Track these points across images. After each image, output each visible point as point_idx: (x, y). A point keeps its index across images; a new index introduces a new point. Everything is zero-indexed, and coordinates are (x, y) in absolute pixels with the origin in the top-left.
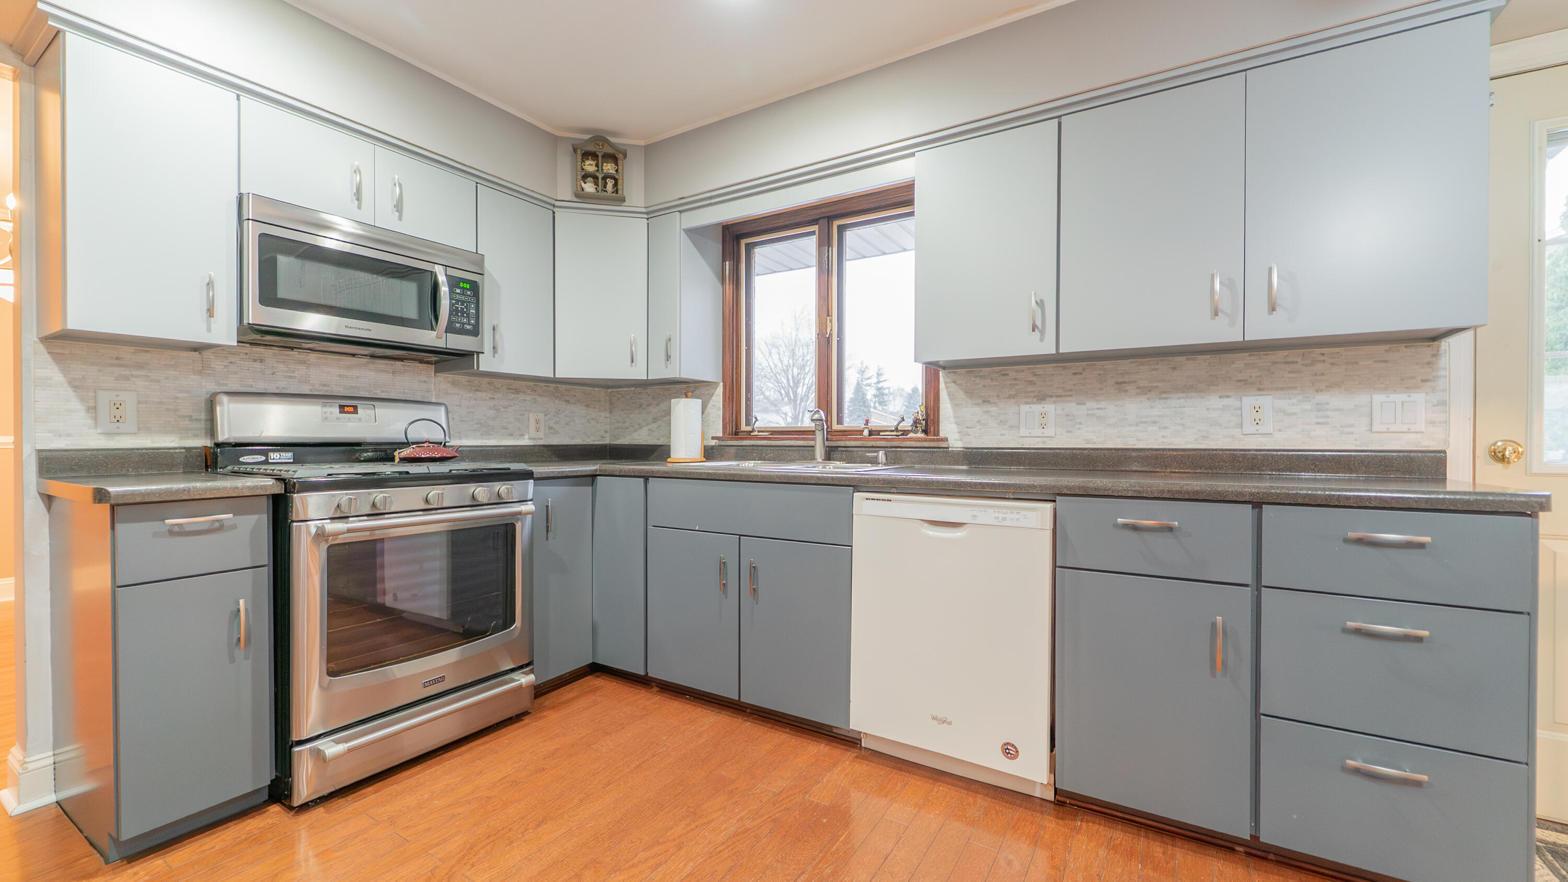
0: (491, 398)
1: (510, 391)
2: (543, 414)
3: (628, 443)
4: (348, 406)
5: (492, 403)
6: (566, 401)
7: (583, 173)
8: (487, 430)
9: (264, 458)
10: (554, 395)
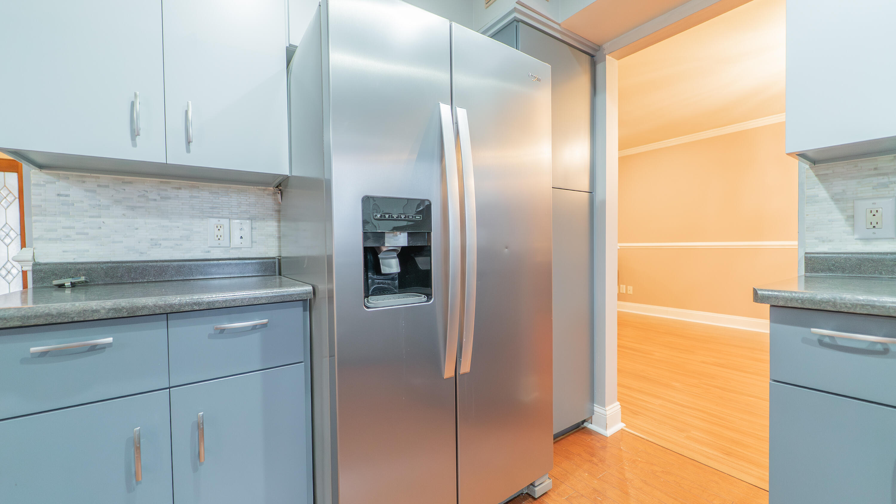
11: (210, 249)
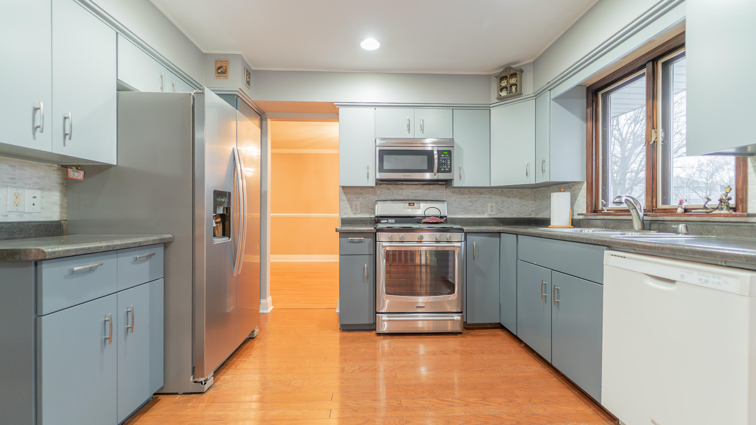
0: (469, 197)
1: (478, 194)
2: (495, 203)
3: (542, 217)
4: (411, 203)
5: (469, 200)
6: (508, 197)
7: (501, 88)
8: (467, 211)
9: (387, 221)
10: (501, 195)
11: (8, 213)
